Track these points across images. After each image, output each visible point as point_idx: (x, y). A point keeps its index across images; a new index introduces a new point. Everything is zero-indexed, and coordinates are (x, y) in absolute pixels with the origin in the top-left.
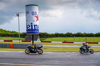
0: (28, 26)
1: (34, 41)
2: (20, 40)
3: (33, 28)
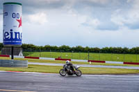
0: (5, 34)
1: (14, 56)
3: (14, 37)
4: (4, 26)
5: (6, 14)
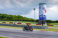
0: (40, 16)
2: (35, 23)
3: (43, 17)
4: (39, 13)
5: (40, 8)
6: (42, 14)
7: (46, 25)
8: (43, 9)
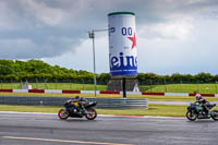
0: (113, 59)
1: (127, 93)
2: (96, 89)
3: (125, 64)
4: (111, 47)
5: (112, 30)
6: (121, 54)
7: (136, 93)
8: (124, 31)
